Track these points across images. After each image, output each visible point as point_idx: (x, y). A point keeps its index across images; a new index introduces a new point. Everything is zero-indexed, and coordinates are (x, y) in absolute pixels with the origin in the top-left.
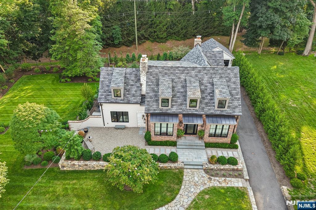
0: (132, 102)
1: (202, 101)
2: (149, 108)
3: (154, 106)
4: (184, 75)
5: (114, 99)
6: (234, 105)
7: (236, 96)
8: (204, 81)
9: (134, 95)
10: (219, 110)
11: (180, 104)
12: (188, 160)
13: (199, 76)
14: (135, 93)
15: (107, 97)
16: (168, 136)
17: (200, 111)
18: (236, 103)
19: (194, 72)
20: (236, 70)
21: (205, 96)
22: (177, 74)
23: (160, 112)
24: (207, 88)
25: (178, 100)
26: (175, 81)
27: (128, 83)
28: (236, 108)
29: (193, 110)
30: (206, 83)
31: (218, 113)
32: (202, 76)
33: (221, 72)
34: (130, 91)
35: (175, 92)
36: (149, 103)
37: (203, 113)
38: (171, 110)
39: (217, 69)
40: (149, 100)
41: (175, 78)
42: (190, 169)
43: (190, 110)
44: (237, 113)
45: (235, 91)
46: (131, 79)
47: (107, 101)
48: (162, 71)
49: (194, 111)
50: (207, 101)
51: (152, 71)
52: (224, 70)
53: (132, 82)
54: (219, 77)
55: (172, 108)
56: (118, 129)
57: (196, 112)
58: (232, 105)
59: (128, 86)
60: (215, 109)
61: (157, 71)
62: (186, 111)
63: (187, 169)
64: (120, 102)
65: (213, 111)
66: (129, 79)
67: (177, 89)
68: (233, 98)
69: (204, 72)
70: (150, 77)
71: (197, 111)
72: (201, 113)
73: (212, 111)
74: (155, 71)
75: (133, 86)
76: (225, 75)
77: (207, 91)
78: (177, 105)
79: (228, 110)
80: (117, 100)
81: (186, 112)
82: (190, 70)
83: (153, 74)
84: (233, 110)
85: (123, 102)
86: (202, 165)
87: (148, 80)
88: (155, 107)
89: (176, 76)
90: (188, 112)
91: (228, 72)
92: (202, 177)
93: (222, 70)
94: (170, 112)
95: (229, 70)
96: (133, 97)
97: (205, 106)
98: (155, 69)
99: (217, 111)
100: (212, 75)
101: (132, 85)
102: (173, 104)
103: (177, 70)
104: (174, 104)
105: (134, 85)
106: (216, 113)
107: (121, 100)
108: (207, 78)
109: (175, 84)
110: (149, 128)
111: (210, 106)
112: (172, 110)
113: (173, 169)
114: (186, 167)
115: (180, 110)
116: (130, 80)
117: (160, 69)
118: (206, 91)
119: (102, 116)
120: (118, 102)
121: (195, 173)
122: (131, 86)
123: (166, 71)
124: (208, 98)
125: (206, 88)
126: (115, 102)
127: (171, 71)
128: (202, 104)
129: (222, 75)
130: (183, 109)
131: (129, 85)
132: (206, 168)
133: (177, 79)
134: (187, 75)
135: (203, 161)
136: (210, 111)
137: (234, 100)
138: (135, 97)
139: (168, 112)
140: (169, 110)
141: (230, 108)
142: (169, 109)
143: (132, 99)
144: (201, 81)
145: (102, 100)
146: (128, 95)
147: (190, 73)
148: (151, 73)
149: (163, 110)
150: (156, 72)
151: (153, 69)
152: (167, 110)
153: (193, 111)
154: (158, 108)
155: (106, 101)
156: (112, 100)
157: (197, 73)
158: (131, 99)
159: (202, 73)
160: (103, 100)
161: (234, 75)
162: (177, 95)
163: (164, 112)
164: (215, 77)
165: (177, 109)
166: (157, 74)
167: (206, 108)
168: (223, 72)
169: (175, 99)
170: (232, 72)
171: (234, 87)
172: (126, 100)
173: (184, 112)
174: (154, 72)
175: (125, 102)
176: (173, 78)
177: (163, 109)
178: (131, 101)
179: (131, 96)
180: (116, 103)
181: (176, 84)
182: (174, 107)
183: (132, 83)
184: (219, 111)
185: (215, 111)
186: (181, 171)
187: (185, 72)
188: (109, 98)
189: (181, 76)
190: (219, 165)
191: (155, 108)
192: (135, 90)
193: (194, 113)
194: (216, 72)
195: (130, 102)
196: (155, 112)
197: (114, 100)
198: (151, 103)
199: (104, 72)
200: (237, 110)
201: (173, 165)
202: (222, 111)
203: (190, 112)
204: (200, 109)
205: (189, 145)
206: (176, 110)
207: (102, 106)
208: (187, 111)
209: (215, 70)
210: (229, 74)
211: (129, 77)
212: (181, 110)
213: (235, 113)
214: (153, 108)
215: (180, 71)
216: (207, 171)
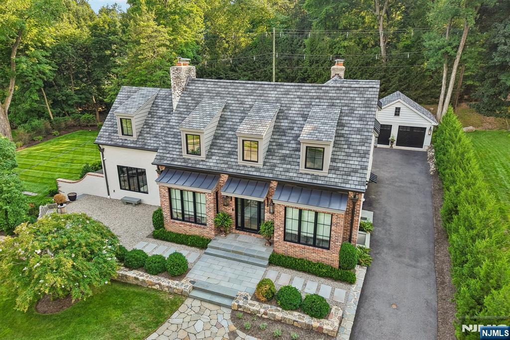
0: (150, 147)
1: (276, 151)
2: (165, 155)
3: (174, 153)
4: (252, 97)
5: (121, 139)
6: (349, 166)
7: (359, 148)
8: (290, 112)
9: (156, 136)
10: (309, 174)
12: (210, 281)
13: (284, 101)
16: (197, 225)
17: (265, 171)
19: (276, 92)
20: (371, 93)
21: (284, 141)
22: (238, 96)
23: (183, 164)
24: (294, 125)
26: (231, 108)
27: (155, 114)
28: (352, 174)
29: (251, 167)
30: (295, 115)
31: (306, 180)
32: (290, 102)
33: (334, 95)
35: (226, 129)
36: (167, 145)
37: (271, 175)
38: (204, 163)
39: (327, 88)
40: (170, 139)
41: (232, 102)
42: (202, 300)
43: (244, 166)
45: (359, 137)
49: (253, 169)
50: (288, 152)
51: (194, 88)
52: (341, 92)
54: (327, 104)
56: (128, 203)
57: (255, 173)
58: (343, 165)
59: (153, 119)
60: (300, 171)
61: (203, 88)
64: (129, 145)
65: (295, 175)
67: (231, 123)
68: (351, 151)
69: (295, 93)
70: (187, 98)
71: (258, 170)
72: (267, 175)
73: (291, 174)
76: (343, 101)
77: (293, 132)
78: (221, 155)
79: (330, 175)
80: (126, 142)
81: (235, 171)
82: (268, 89)
83: (195, 93)
86: (232, 298)
87: (181, 104)
89: (236, 99)
90: (239, 171)
91: (351, 95)
92: (218, 325)
93: (338, 92)
95: (355, 92)
96: (155, 139)
97: (278, 162)
98: (200, 85)
99: (304, 176)
100: (312, 100)
101: (161, 118)
102: (213, 151)
103: (242, 88)
104: (216, 151)
105: (164, 117)
106: (301, 180)
108: (299, 106)
109: (229, 114)
111: (289, 163)
112: (208, 164)
113: (165, 292)
115: (223, 166)
116: (160, 109)
117: (209, 86)
118: (289, 131)
119: (104, 175)
120: (126, 145)
121: (207, 312)
122: (158, 119)
123: (220, 89)
124: (290, 145)
125: (291, 125)
126: (121, 144)
127: (230, 90)
128: (274, 157)
129: (335, 101)
130: (229, 163)
131: (155, 116)
132: (239, 306)
133: (238, 105)
134: (259, 98)
135: (244, 289)
136: (287, 174)
137: (353, 155)
138: (157, 139)
140: (201, 163)
141: (338, 172)
142: (202, 161)
143: (152, 142)
144: (286, 112)
145: (102, 139)
146: (147, 133)
147: (265, 95)
148: (192, 91)
149: (190, 161)
152: (197, 162)
153: (250, 169)
154: (181, 157)
156: (118, 141)
157: (281, 96)
158: (149, 141)
159: (292, 96)
160: (105, 139)
161: (364, 102)
162: (227, 136)
163: (190, 165)
164: (319, 104)
165: (218, 161)
166: (200, 95)
167: (280, 165)
168: (338, 95)
170: (361, 95)
171: (358, 126)
172: (140, 143)
173: (231, 170)
174: (198, 91)
175: (138, 146)
176: (229, 102)
177: (189, 159)
178: (149, 144)
179: (151, 136)
180: (123, 146)
181: (232, 114)
182: (213, 157)
183: (161, 114)
184: (309, 177)
185: (299, 175)
186: (177, 301)
187: (257, 92)
188: (114, 136)
189: (246, 100)
190: (274, 308)
191: (175, 156)
192: (162, 126)
193: (251, 173)
194: (322, 94)
195: (146, 147)
196: (173, 163)
197: (121, 141)
199: (124, 93)
200: (354, 178)
201: (166, 282)
202: (316, 177)
203: (243, 172)
204: (265, 167)
205: (233, 251)
206: (215, 165)
207: (104, 153)
208: (237, 168)
209: (321, 91)
210: (352, 99)
211: (160, 104)
212: (226, 166)
215: (247, 91)
216: (237, 315)
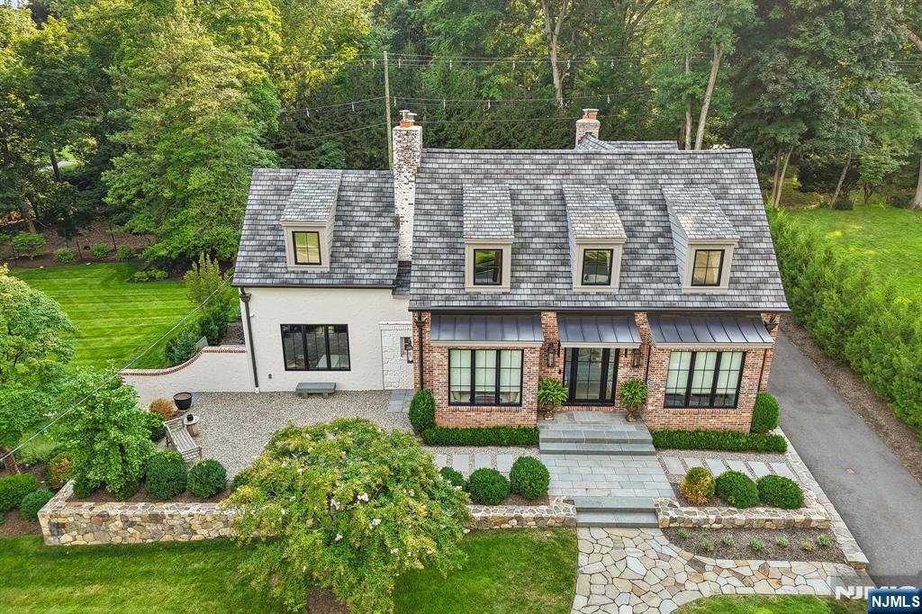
0: (364, 282)
1: (630, 263)
2: (427, 291)
3: (444, 286)
4: (553, 177)
5: (293, 272)
6: (751, 275)
7: (757, 246)
8: (629, 197)
9: (369, 259)
10: (697, 295)
11: (544, 274)
12: (590, 493)
13: (611, 179)
14: (373, 250)
15: (269, 264)
16: (503, 408)
17: (625, 298)
18: (761, 269)
19: (591, 167)
20: (743, 161)
21: (637, 246)
22: (528, 177)
23: (471, 303)
24: (644, 218)
25: (538, 263)
26: (521, 197)
27: (350, 219)
28: (762, 286)
29: (598, 294)
30: (640, 203)
31: (697, 305)
32: (623, 182)
33: (688, 167)
34: (356, 244)
35: (526, 235)
36: (425, 274)
37: (638, 304)
38: (510, 297)
39: (673, 157)
40: (425, 262)
41: (520, 187)
42: (603, 526)
43: (584, 294)
44: (769, 305)
45: (749, 229)
46: (362, 204)
47: (269, 281)
48: (475, 166)
49: (603, 298)
50: (650, 263)
51: (437, 166)
52: (697, 161)
53: (365, 214)
54: (683, 181)
55: (513, 291)
56: (310, 395)
57: (608, 304)
58: (744, 275)
59: (348, 228)
60: (683, 292)
61: (455, 166)
62: (568, 298)
63: (589, 526)
64: (316, 282)
65: (677, 298)
66: (354, 204)
67: (531, 224)
68: (746, 251)
69: (625, 167)
70: (430, 186)
71: (611, 297)
72: (630, 304)
73: (670, 298)
74: (449, 166)
75: (368, 229)
76: (705, 176)
77: (646, 229)
78: (534, 280)
79: (731, 292)
80: (306, 276)
81: (571, 304)
82: (576, 162)
83: (441, 176)
84: (753, 292)
85: (330, 281)
86: (654, 512)
87: (422, 196)
88: (448, 287)
89: (525, 182)
90: (578, 304)
91: (715, 166)
92: (661, 557)
93: (692, 161)
94: (506, 304)
95: (717, 161)
96: (368, 266)
97: (641, 280)
98: (445, 161)
99: (692, 298)
100: (657, 176)
101: (365, 225)
102: (517, 274)
103: (527, 162)
104: (523, 274)
105: (371, 224)
106: (690, 305)
107: (322, 276)
108: (640, 187)
109: (522, 208)
110: (426, 377)
111: (660, 280)
112: (517, 298)
113: (531, 530)
114: (584, 518)
115: (546, 298)
116: (356, 209)
117: (464, 161)
118: (639, 229)
119: (247, 347)
120: (309, 282)
121: (628, 543)
122: (361, 229)
123: (487, 166)
124: (649, 251)
125: (638, 218)
126: (297, 281)
127: (506, 167)
128: (631, 274)
129: (693, 176)
130: (556, 292)
131: (353, 223)
132: (673, 520)
133: (530, 192)
134: (565, 177)
135: (656, 494)
136: (664, 298)
137: (751, 257)
138: (373, 266)
139: (500, 304)
140: (504, 298)
141: (740, 286)
142: (504, 294)
143: (364, 271)
144: (620, 197)
145: (248, 275)
146: (347, 256)
147: (575, 172)
148: (433, 172)
149: (482, 297)
150: (450, 171)
151: (440, 161)
152: (497, 297)
153: (597, 298)
154: (462, 292)
155: (263, 281)
156: (287, 276)
157: (603, 172)
158: (357, 271)
159: (622, 172)
160: (255, 276)
161: (737, 176)
162: (533, 246)
163: (484, 304)
164: (670, 182)
165: (535, 292)
166: (454, 178)
167: (647, 286)
168: (696, 166)
169: (526, 257)
170: (729, 166)
171: (743, 213)
172: (340, 276)
173: (564, 304)
174: (444, 171)
175: (336, 282)
176: (514, 187)
177: (479, 294)
178: (359, 277)
179: (358, 260)
180: (302, 286)
181: (527, 207)
182: (522, 286)
183: (362, 219)
184: (699, 298)
185: (684, 298)
186: (565, 536)
187: (559, 167)
188: (276, 267)
189: (544, 182)
190: (725, 509)
191: (448, 292)
192: (374, 240)
193: (602, 304)
194: (668, 167)
195: (356, 282)
196: (448, 303)
197: (293, 276)
198: (433, 274)
199: (263, 183)
200: (766, 292)
201: (528, 512)
202: (711, 298)
203: (586, 304)
204: (623, 292)
205: (589, 441)
206: (532, 298)
207: (250, 304)
208: (574, 298)
209: (664, 161)
210: (718, 171)
211: (353, 199)
212: (552, 298)
213: (762, 305)
214: (441, 292)
215: (540, 167)
216: (676, 534)
